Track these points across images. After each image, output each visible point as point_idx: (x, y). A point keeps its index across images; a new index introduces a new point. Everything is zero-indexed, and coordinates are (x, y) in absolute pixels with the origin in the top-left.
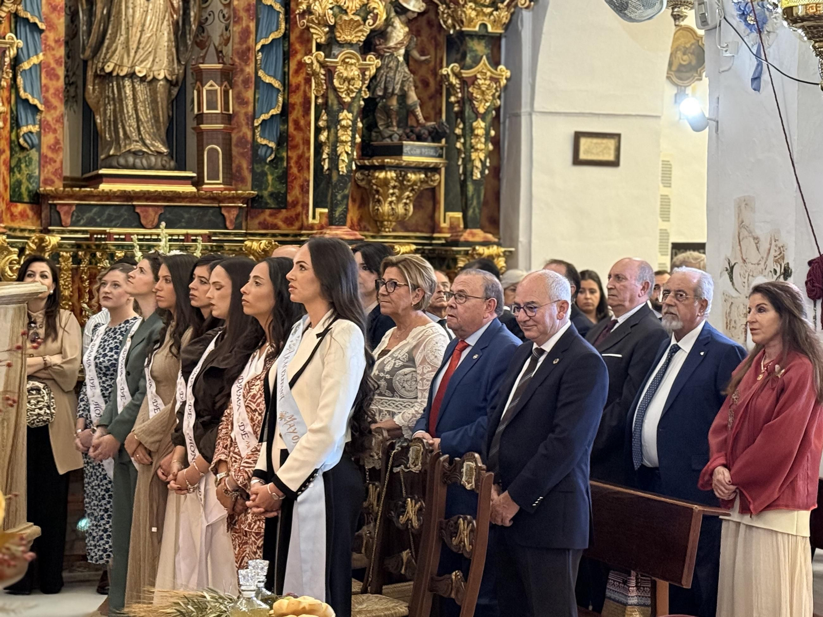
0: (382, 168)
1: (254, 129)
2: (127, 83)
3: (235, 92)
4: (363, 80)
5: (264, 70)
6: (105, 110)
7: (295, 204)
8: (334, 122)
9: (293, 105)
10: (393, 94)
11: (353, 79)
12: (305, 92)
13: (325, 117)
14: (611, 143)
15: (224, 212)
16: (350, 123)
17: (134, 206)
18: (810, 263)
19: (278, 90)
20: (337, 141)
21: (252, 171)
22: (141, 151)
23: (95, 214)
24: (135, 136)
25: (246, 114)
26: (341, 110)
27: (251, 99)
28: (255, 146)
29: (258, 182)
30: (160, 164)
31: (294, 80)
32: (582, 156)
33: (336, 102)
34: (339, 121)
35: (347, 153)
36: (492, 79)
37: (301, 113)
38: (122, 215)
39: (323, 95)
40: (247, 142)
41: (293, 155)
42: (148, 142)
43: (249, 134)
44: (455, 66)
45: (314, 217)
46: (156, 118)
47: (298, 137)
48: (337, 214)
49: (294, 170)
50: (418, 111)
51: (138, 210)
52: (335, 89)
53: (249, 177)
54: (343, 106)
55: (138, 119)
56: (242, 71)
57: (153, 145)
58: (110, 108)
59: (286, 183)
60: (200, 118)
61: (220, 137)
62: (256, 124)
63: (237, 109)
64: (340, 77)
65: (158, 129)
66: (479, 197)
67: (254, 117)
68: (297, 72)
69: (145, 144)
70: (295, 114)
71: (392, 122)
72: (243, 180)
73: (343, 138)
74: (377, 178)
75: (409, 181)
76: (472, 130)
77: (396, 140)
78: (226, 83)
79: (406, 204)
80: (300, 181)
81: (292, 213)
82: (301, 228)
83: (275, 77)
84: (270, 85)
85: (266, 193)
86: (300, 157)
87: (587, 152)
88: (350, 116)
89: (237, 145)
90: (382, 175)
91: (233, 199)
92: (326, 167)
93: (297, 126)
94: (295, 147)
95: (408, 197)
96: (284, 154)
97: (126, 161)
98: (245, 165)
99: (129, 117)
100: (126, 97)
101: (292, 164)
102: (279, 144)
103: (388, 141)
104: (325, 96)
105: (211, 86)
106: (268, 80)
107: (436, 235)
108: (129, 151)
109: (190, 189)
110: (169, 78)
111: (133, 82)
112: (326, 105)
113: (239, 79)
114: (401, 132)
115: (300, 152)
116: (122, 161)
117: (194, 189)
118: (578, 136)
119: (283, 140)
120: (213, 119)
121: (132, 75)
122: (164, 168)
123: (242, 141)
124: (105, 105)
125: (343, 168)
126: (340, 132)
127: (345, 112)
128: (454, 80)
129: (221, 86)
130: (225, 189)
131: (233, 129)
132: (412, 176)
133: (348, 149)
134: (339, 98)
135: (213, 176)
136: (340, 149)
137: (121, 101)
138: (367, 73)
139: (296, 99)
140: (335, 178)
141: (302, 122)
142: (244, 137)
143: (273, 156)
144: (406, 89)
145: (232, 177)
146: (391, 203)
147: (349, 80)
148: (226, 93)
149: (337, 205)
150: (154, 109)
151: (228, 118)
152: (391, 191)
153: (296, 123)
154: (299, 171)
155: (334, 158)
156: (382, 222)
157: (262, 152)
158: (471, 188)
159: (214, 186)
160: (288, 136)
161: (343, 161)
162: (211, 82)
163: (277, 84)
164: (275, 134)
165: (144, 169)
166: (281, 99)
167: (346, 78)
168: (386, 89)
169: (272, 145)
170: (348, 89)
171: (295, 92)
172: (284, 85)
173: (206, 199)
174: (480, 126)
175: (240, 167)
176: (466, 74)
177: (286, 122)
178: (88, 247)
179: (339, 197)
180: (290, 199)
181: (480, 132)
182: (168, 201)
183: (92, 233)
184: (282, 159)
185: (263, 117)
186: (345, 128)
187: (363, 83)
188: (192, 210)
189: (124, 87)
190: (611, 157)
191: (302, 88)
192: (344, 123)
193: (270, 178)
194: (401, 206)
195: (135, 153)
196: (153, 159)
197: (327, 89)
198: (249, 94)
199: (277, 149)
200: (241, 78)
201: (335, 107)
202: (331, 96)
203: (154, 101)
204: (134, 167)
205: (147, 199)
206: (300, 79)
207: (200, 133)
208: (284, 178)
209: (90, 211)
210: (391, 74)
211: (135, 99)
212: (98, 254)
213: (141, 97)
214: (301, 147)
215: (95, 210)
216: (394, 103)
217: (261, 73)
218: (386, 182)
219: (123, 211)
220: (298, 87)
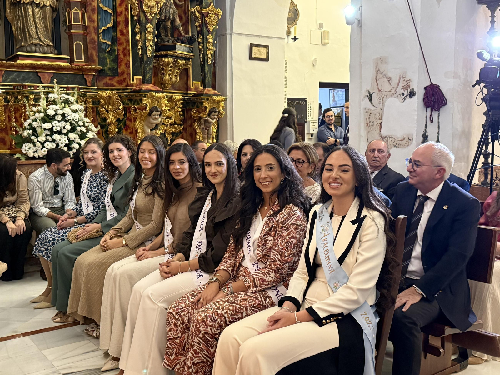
0: (166, 56)
1: (98, 34)
2: (29, 7)
3: (88, 15)
4: (158, 8)
5: (103, 4)
6: (17, 23)
7: (123, 73)
8: (143, 30)
9: (119, 23)
10: (169, 18)
11: (153, 7)
12: (125, 15)
13: (138, 27)
14: (265, 50)
15: (85, 77)
16: (152, 30)
17: (37, 72)
18: (425, 88)
19: (111, 14)
20: (146, 39)
21: (99, 57)
22: (39, 44)
23: (16, 76)
24: (35, 36)
25: (94, 27)
26: (147, 23)
27: (96, 20)
28: (100, 44)
29: (102, 62)
30: (49, 51)
31: (119, 10)
32: (254, 56)
33: (144, 19)
34: (146, 29)
35: (151, 46)
36: (215, 14)
37: (124, 26)
38: (31, 77)
39: (137, 15)
40: (95, 42)
41: (121, 48)
42: (42, 39)
43: (96, 38)
44: (198, 7)
45: (133, 80)
46: (46, 27)
47: (123, 39)
48: (147, 78)
49: (122, 56)
50: (181, 29)
51: (39, 74)
52: (144, 12)
53: (97, 60)
54: (148, 21)
55: (36, 27)
56: (91, 4)
57: (45, 41)
58: (20, 22)
59: (117, 63)
60: (70, 27)
61: (82, 37)
62: (100, 32)
63: (89, 24)
64: (146, 5)
65: (47, 33)
66: (210, 73)
67: (98, 29)
68: (120, 5)
69: (40, 40)
70: (121, 27)
71: (168, 34)
72: (94, 61)
73: (149, 38)
74: (164, 61)
75: (178, 64)
76: (207, 39)
77: (171, 42)
78: (83, 9)
79: (176, 76)
80: (125, 62)
81: (122, 78)
82: (127, 86)
83: (109, 7)
84: (107, 11)
85: (106, 68)
86: (124, 49)
87: (256, 53)
88: (152, 26)
89: (90, 43)
90: (166, 60)
91: (90, 70)
92: (140, 53)
93: (122, 33)
94: (121, 44)
95: (177, 72)
96: (116, 48)
97: (31, 49)
98: (94, 53)
99: (31, 26)
100: (29, 15)
101: (120, 53)
102: (112, 43)
103: (167, 43)
104: (138, 16)
105: (76, 10)
106: (105, 9)
107: (189, 92)
108: (32, 44)
109: (66, 64)
110: (52, 5)
111: (32, 7)
112: (139, 21)
113: (89, 8)
114: (173, 39)
115: (124, 46)
116: (29, 49)
117: (69, 64)
118: (251, 46)
119: (115, 41)
120: (77, 27)
121: (32, 3)
122: (52, 53)
123: (93, 41)
124: (17, 20)
125: (149, 53)
126: (147, 35)
127: (149, 24)
128: (197, 14)
129: (81, 10)
130: (86, 65)
131: (87, 34)
132: (180, 62)
133: (152, 44)
134: (146, 16)
135: (79, 58)
136: (147, 44)
137: (26, 17)
138: (159, 5)
139: (121, 19)
140: (145, 59)
141: (125, 31)
142: (93, 39)
143: (109, 49)
144: (175, 17)
145: (89, 60)
146: (169, 75)
147: (151, 7)
148: (83, 15)
149: (147, 73)
150: (45, 22)
151: (85, 28)
152: (170, 69)
153: (121, 32)
154: (124, 56)
155: (144, 48)
156: (165, 84)
157: (103, 46)
158: (207, 68)
159: (80, 63)
160: (117, 38)
161: (149, 50)
162: (76, 8)
163: (110, 11)
164: (110, 37)
165: (41, 53)
166: (112, 19)
167: (149, 6)
168: (165, 16)
169: (109, 43)
170: (151, 12)
171: (120, 15)
172: (114, 12)
173: (75, 70)
174: (211, 38)
175: (92, 54)
176: (204, 11)
177: (115, 31)
178: (13, 93)
179: (148, 69)
180: (120, 71)
181: (211, 40)
182: (55, 70)
183: (15, 86)
184: (114, 50)
185: (104, 28)
186: (149, 32)
187: (158, 10)
188: (69, 76)
189: (28, 9)
190: (265, 57)
191: (124, 13)
192: (149, 30)
193: (108, 60)
194: (174, 76)
195: (36, 45)
196: (46, 48)
197: (139, 12)
198: (95, 17)
199: (111, 45)
200: (90, 8)
201: (144, 21)
202: (142, 15)
203: (44, 18)
204: (35, 52)
205: (44, 69)
206: (123, 8)
207: (71, 35)
208: (116, 60)
209: (13, 74)
210: (168, 9)
211: (34, 16)
212: (19, 97)
213: (37, 15)
214: (125, 44)
215: (15, 74)
216: (169, 24)
217: (101, 5)
218: (168, 64)
219: (31, 74)
220: (121, 13)
